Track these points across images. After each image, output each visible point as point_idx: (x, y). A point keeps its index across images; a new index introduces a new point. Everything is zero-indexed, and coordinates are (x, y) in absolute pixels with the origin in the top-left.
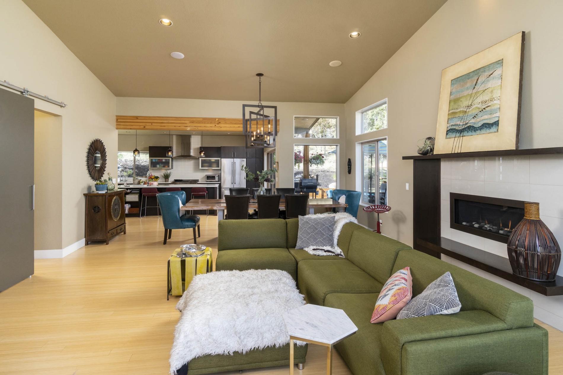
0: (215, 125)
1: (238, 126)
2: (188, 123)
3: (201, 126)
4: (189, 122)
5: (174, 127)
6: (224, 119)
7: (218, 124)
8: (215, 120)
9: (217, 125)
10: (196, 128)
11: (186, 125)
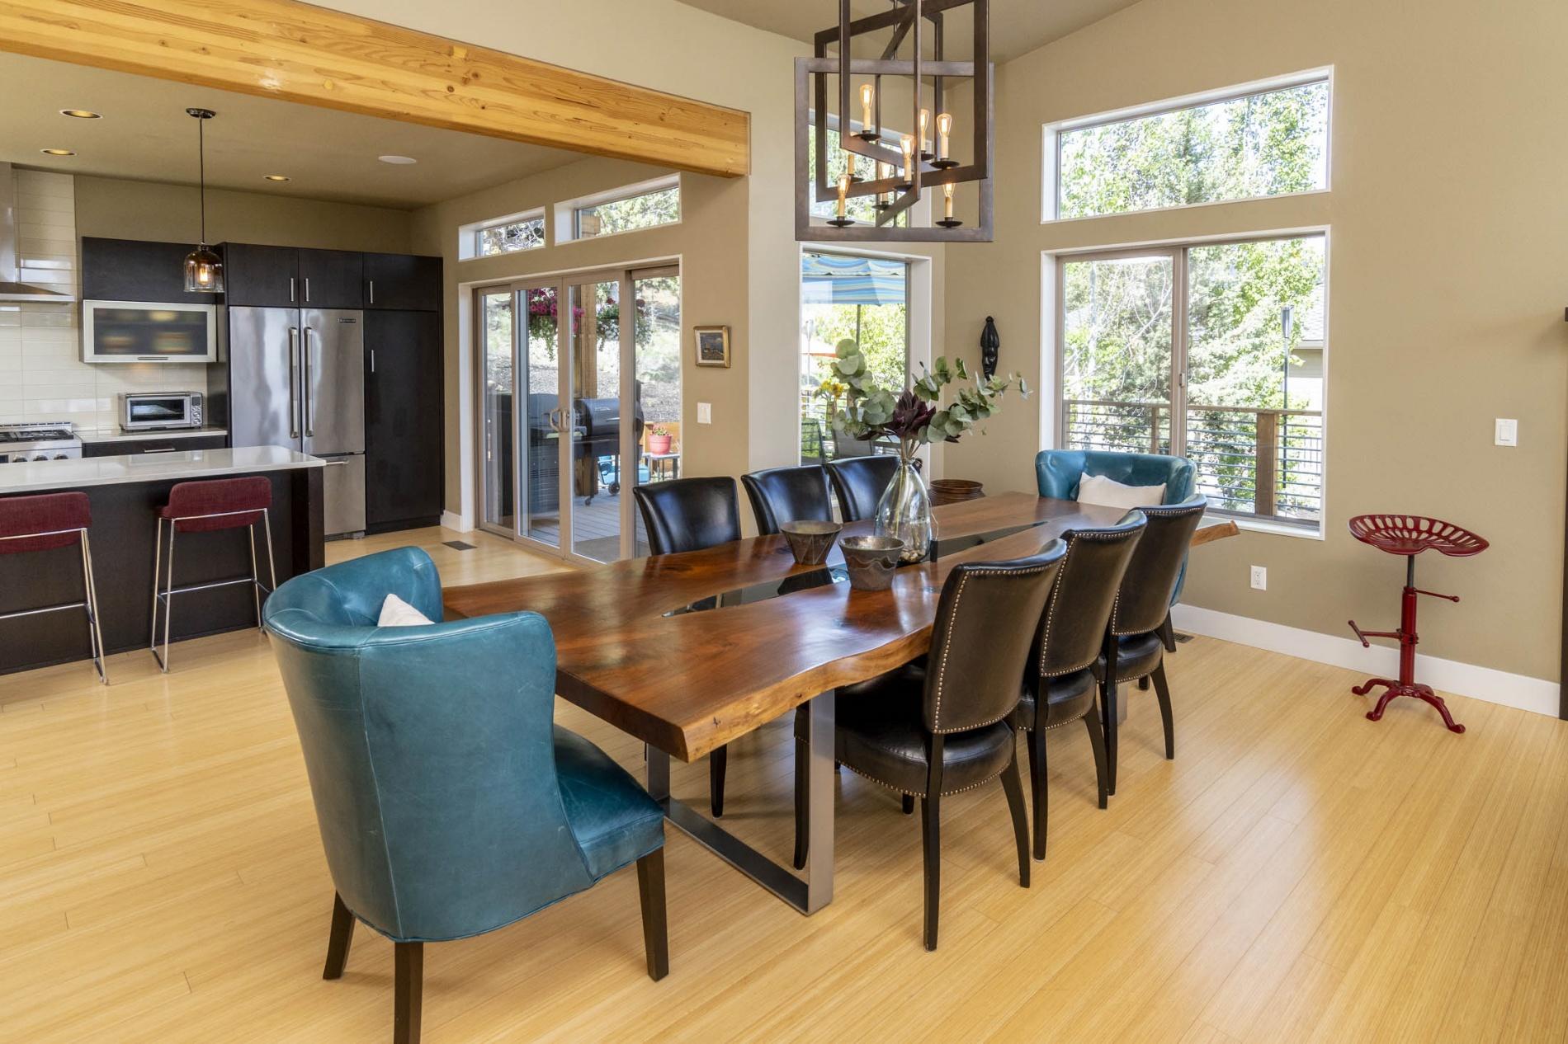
0: (451, 89)
1: (571, 117)
2: (268, 37)
3: (359, 78)
4: (272, 30)
5: (158, 50)
6: (500, 60)
7: (465, 81)
8: (450, 54)
9: (460, 90)
10: (328, 86)
11: (250, 48)
